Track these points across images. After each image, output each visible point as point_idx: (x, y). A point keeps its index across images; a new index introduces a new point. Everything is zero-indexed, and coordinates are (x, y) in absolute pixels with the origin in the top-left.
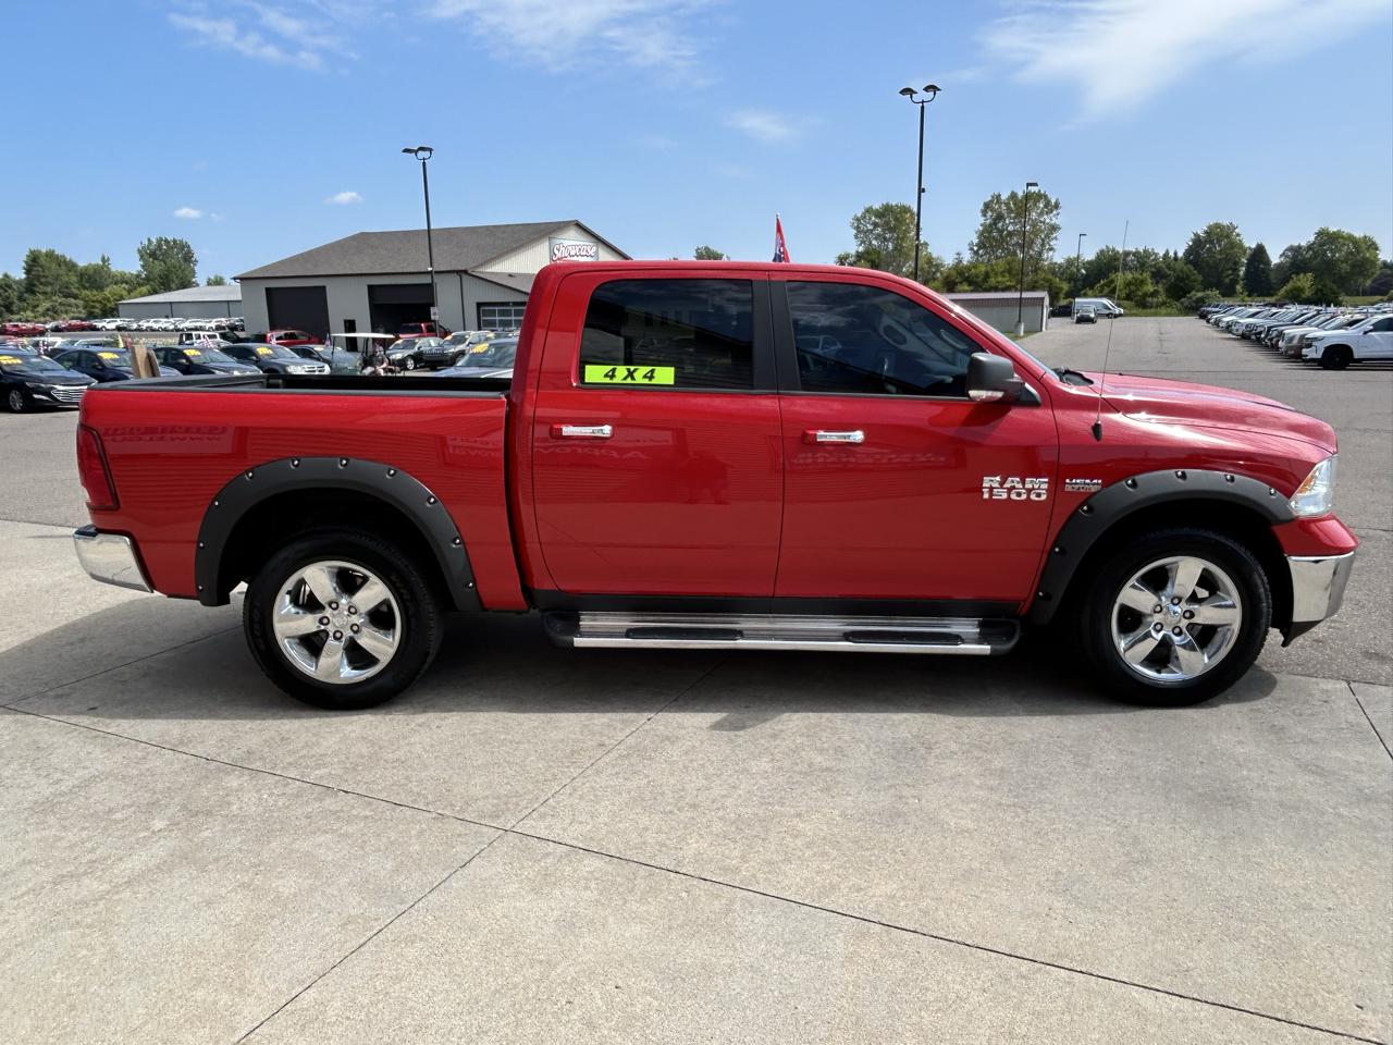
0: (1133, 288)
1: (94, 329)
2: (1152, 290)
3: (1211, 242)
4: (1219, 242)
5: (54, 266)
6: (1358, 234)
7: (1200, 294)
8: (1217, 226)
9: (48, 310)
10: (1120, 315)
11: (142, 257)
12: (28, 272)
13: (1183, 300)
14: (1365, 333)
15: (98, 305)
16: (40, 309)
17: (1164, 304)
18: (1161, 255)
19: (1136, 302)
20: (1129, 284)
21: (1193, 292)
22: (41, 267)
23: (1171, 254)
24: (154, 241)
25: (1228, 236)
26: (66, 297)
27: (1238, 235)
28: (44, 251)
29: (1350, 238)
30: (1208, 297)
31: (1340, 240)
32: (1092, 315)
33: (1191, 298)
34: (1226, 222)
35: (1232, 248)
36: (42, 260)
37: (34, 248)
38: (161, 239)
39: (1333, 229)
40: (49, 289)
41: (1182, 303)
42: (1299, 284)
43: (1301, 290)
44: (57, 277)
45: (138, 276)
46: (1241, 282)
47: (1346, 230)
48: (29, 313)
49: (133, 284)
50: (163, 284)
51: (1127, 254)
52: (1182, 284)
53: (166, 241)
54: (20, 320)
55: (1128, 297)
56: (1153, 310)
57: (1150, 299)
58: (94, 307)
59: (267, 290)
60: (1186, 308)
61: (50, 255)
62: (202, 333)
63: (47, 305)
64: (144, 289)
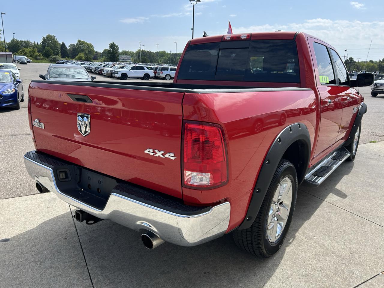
0: (32, 53)
2: (38, 54)
3: (49, 40)
4: (51, 41)
6: (89, 43)
7: (54, 57)
8: (49, 35)
10: (31, 62)
13: (49, 58)
14: (129, 70)
17: (43, 59)
18: (33, 43)
19: (34, 58)
20: (30, 52)
21: (52, 56)
23: (36, 43)
25: (53, 39)
27: (56, 39)
29: (86, 43)
30: (56, 57)
31: (84, 44)
32: (26, 62)
33: (51, 58)
34: (52, 35)
35: (56, 43)
39: (82, 40)
41: (49, 59)
42: (81, 55)
43: (82, 57)
46: (60, 54)
47: (85, 41)
51: (22, 42)
52: (48, 53)
55: (31, 56)
56: (40, 61)
57: (38, 57)
60: (51, 60)
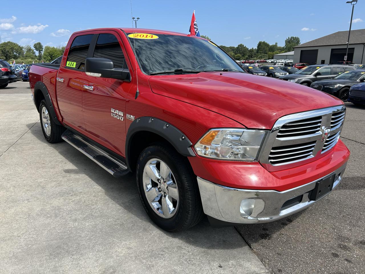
1: (266, 62)
5: (264, 45)
9: (260, 57)
11: (286, 42)
12: (258, 47)
15: (271, 56)
16: (258, 57)
22: (261, 46)
24: (290, 38)
26: (265, 54)
28: (263, 42)
36: (262, 45)
37: (260, 41)
38: (292, 37)
40: (261, 52)
44: (264, 48)
45: (284, 48)
48: (256, 58)
49: (282, 50)
50: (288, 50)
53: (293, 38)
54: (253, 60)
58: (270, 56)
59: (301, 51)
61: (264, 43)
62: (279, 63)
63: (260, 56)
64: (284, 51)
